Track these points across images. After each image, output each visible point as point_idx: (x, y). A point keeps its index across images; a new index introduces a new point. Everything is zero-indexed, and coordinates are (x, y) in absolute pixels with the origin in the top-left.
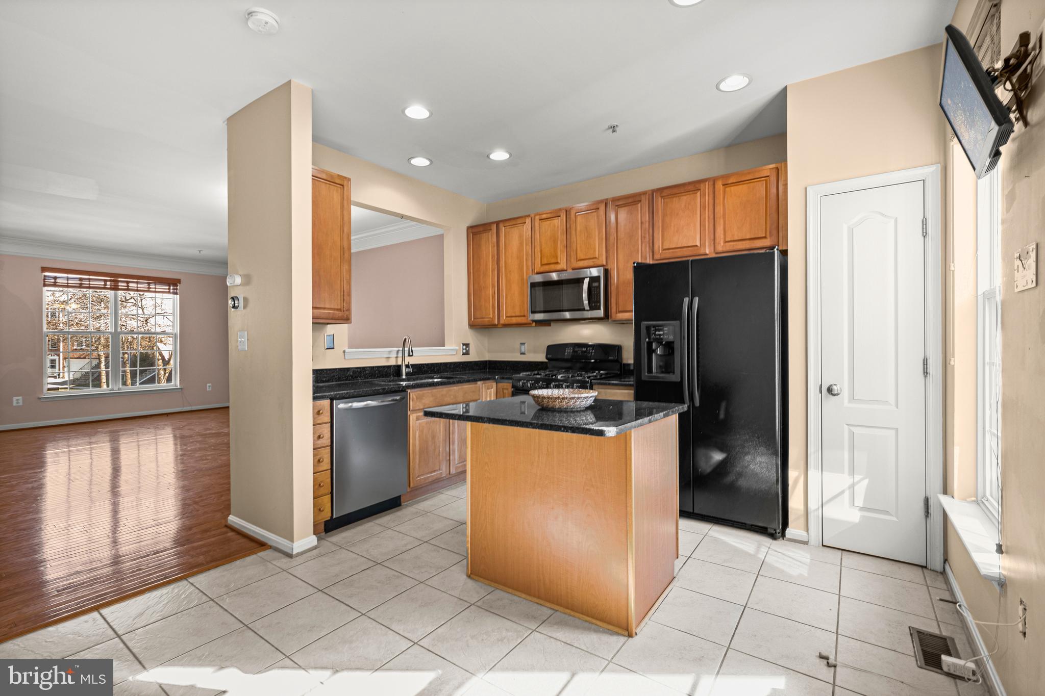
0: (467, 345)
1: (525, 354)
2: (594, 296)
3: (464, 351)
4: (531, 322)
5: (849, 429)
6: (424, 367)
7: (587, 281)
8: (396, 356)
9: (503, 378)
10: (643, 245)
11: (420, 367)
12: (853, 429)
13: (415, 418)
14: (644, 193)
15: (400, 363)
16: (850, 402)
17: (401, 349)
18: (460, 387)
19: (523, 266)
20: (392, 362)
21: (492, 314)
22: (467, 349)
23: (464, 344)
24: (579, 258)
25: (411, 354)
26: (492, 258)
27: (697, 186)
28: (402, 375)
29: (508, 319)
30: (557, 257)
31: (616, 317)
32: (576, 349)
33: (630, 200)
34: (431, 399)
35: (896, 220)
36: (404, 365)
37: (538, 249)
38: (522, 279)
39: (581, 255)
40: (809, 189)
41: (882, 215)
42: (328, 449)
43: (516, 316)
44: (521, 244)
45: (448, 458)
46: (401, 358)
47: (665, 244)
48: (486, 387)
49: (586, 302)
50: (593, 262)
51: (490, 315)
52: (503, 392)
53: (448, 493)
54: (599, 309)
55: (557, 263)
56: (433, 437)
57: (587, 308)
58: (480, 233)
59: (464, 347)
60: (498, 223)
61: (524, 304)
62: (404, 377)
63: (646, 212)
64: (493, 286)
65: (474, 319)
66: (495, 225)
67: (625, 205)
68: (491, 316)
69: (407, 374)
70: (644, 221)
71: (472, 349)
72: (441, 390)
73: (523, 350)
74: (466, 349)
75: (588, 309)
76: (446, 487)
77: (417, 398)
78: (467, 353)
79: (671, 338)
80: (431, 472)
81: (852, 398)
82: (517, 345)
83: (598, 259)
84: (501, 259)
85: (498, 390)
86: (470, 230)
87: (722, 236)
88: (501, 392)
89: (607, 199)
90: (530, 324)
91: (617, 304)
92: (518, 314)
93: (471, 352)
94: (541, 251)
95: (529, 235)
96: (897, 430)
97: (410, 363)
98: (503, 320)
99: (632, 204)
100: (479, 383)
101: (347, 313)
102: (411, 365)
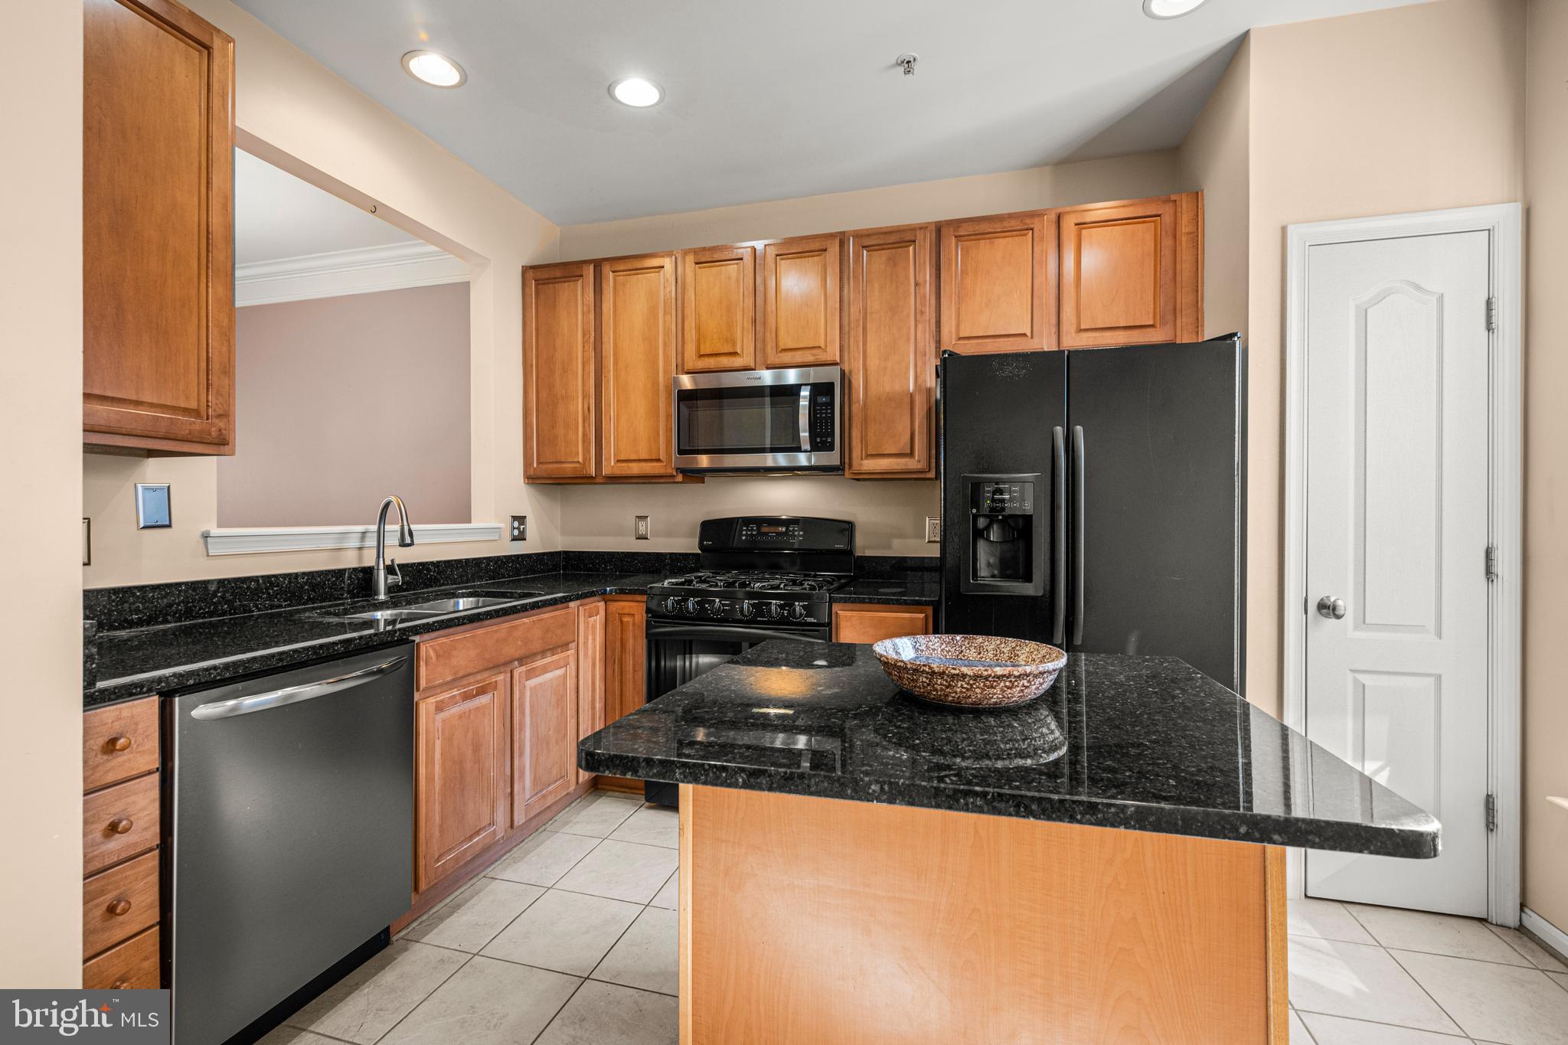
0: (521, 519)
1: (647, 539)
2: (821, 423)
3: (516, 532)
4: (675, 473)
5: (1355, 680)
6: (429, 570)
7: (805, 393)
8: (358, 545)
9: (622, 592)
10: (920, 327)
11: (420, 571)
12: (1363, 678)
13: (432, 708)
14: (923, 227)
15: (369, 560)
16: (1356, 628)
17: (375, 528)
18: (535, 618)
19: (656, 356)
20: (349, 561)
21: (584, 454)
22: (522, 527)
23: (515, 518)
24: (782, 346)
25: (408, 540)
26: (584, 336)
27: (1028, 221)
28: (377, 593)
29: (620, 464)
30: (734, 344)
31: (861, 465)
32: (765, 529)
33: (893, 238)
34: (473, 653)
35: (1441, 297)
36: (381, 566)
37: (690, 324)
38: (655, 383)
39: (786, 341)
40: (1291, 229)
41: (1418, 287)
42: (153, 860)
43: (639, 461)
44: (653, 311)
45: (509, 790)
46: (375, 551)
47: (962, 327)
48: (587, 614)
49: (804, 435)
50: (814, 355)
51: (577, 455)
52: (622, 621)
53: (508, 874)
54: (831, 448)
55: (734, 354)
56: (477, 747)
57: (806, 446)
58: (554, 280)
59: (516, 524)
60: (598, 264)
61: (658, 435)
62: (382, 597)
63: (925, 262)
64: (585, 396)
65: (539, 463)
66: (592, 267)
67: (881, 247)
68: (581, 460)
69: (390, 589)
70: (920, 280)
71: (531, 528)
72: (495, 628)
73: (642, 530)
74: (518, 528)
75: (808, 447)
76: (500, 858)
77: (438, 656)
78: (521, 537)
79: (1028, 507)
80: (471, 838)
81: (1362, 622)
82: (631, 521)
83: (825, 350)
84: (605, 339)
85: (610, 619)
86: (530, 274)
87: (1074, 321)
88: (618, 623)
89: (843, 233)
90: (673, 476)
91: (864, 440)
92: (644, 456)
93: (529, 534)
94: (698, 328)
95: (671, 292)
96: (1439, 678)
97: (397, 562)
98: (610, 467)
99: (896, 245)
100: (572, 604)
101: (221, 424)
102: (398, 565)
